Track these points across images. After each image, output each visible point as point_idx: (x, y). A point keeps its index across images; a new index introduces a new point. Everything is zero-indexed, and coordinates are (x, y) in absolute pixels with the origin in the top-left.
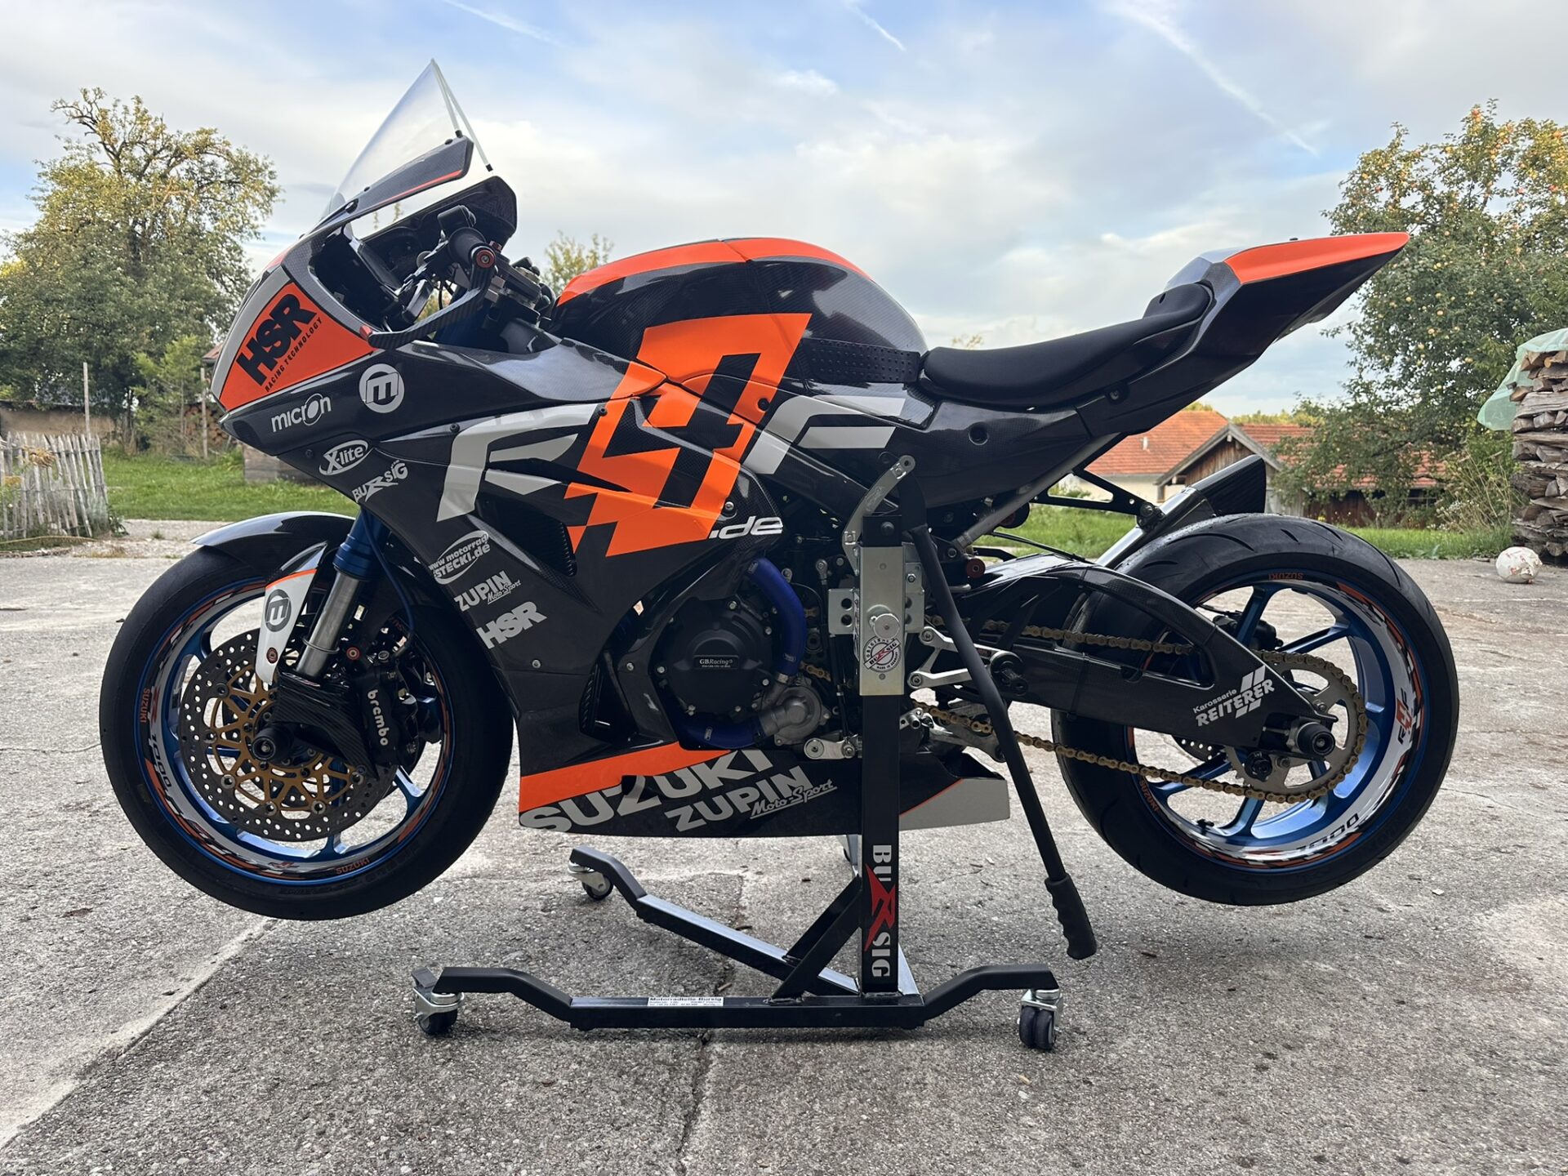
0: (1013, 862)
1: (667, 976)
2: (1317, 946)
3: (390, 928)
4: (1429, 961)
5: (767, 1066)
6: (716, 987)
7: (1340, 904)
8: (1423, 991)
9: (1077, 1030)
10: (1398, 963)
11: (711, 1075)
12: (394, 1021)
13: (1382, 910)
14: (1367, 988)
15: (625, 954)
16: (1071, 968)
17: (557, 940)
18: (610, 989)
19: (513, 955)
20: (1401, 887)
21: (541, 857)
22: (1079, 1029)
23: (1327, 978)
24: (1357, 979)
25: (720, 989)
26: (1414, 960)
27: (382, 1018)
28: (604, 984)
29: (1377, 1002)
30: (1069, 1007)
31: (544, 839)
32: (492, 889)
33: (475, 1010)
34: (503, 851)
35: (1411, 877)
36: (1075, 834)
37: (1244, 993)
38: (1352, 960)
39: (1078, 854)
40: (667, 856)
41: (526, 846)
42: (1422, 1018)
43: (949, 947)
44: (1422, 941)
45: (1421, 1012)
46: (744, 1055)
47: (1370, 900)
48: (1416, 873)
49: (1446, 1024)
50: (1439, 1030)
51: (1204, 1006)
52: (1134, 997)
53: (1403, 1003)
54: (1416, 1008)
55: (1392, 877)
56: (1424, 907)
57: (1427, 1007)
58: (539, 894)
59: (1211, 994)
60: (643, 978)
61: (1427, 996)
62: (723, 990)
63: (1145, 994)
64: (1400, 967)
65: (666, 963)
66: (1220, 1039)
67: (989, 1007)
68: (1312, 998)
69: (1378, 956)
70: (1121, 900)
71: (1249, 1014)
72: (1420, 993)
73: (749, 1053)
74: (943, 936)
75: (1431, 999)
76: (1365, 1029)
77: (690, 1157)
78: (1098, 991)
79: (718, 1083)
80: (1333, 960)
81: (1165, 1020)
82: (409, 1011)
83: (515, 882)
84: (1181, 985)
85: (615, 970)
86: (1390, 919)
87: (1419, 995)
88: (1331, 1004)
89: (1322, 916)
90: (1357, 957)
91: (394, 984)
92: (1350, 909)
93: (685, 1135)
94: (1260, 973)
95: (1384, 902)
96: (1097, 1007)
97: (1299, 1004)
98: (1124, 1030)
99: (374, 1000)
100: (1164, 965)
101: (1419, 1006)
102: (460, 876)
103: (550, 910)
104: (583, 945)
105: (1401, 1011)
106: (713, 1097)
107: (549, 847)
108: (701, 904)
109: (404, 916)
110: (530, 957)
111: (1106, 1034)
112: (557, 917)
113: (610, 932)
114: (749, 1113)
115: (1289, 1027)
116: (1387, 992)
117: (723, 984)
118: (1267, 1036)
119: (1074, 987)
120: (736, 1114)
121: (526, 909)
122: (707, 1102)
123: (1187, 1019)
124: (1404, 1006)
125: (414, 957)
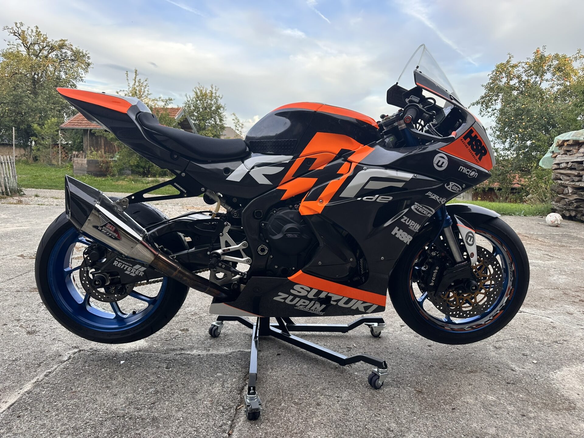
0: (364, 346)
1: (216, 401)
2: (488, 388)
3: (100, 376)
4: (533, 395)
6: (237, 407)
7: (496, 367)
8: (532, 410)
9: (389, 429)
10: (521, 396)
12: (94, 424)
13: (513, 370)
14: (509, 408)
15: (199, 390)
16: (387, 398)
17: (171, 383)
18: (191, 408)
19: (151, 390)
20: (520, 360)
21: (169, 342)
22: (390, 429)
23: (493, 403)
24: (505, 404)
25: (238, 408)
26: (528, 394)
27: (88, 422)
28: (188, 405)
29: (514, 415)
30: (386, 417)
31: (171, 334)
32: (146, 357)
33: (130, 418)
34: (153, 339)
35: (524, 355)
36: (389, 333)
37: (459, 410)
38: (502, 394)
39: (390, 342)
40: (221, 342)
41: (163, 337)
42: (532, 424)
43: (337, 387)
44: (530, 385)
45: (532, 420)
47: (507, 365)
48: (525, 353)
49: (543, 427)
50: (540, 429)
51: (442, 416)
52: (413, 412)
53: (524, 416)
54: (530, 418)
55: (516, 354)
56: (530, 369)
57: (534, 418)
58: (165, 360)
59: (445, 411)
60: (206, 403)
61: (534, 412)
62: (239, 409)
63: (418, 411)
64: (522, 398)
65: (216, 395)
66: (449, 434)
67: (353, 417)
68: (487, 413)
69: (512, 392)
70: (407, 365)
71: (461, 421)
72: (531, 411)
74: (334, 382)
75: (536, 414)
76: (509, 429)
78: (398, 409)
80: (494, 394)
81: (426, 424)
82: (101, 419)
83: (156, 354)
84: (432, 406)
85: (194, 398)
86: (516, 375)
87: (530, 412)
88: (495, 416)
89: (489, 373)
90: (504, 393)
91: (97, 405)
92: (500, 370)
94: (465, 400)
95: (513, 366)
96: (398, 417)
97: (482, 416)
98: (409, 429)
99: (86, 413)
100: (426, 396)
101: (531, 417)
102: (134, 350)
103: (169, 368)
104: (182, 386)
105: (524, 420)
107: (172, 337)
108: (234, 366)
109: (107, 370)
110: (158, 391)
111: (401, 431)
112: (172, 371)
113: (193, 379)
115: (478, 428)
116: (517, 410)
117: (240, 405)
118: (469, 432)
119: (388, 407)
121: (159, 367)
123: (435, 424)
124: (525, 417)
125: (108, 391)
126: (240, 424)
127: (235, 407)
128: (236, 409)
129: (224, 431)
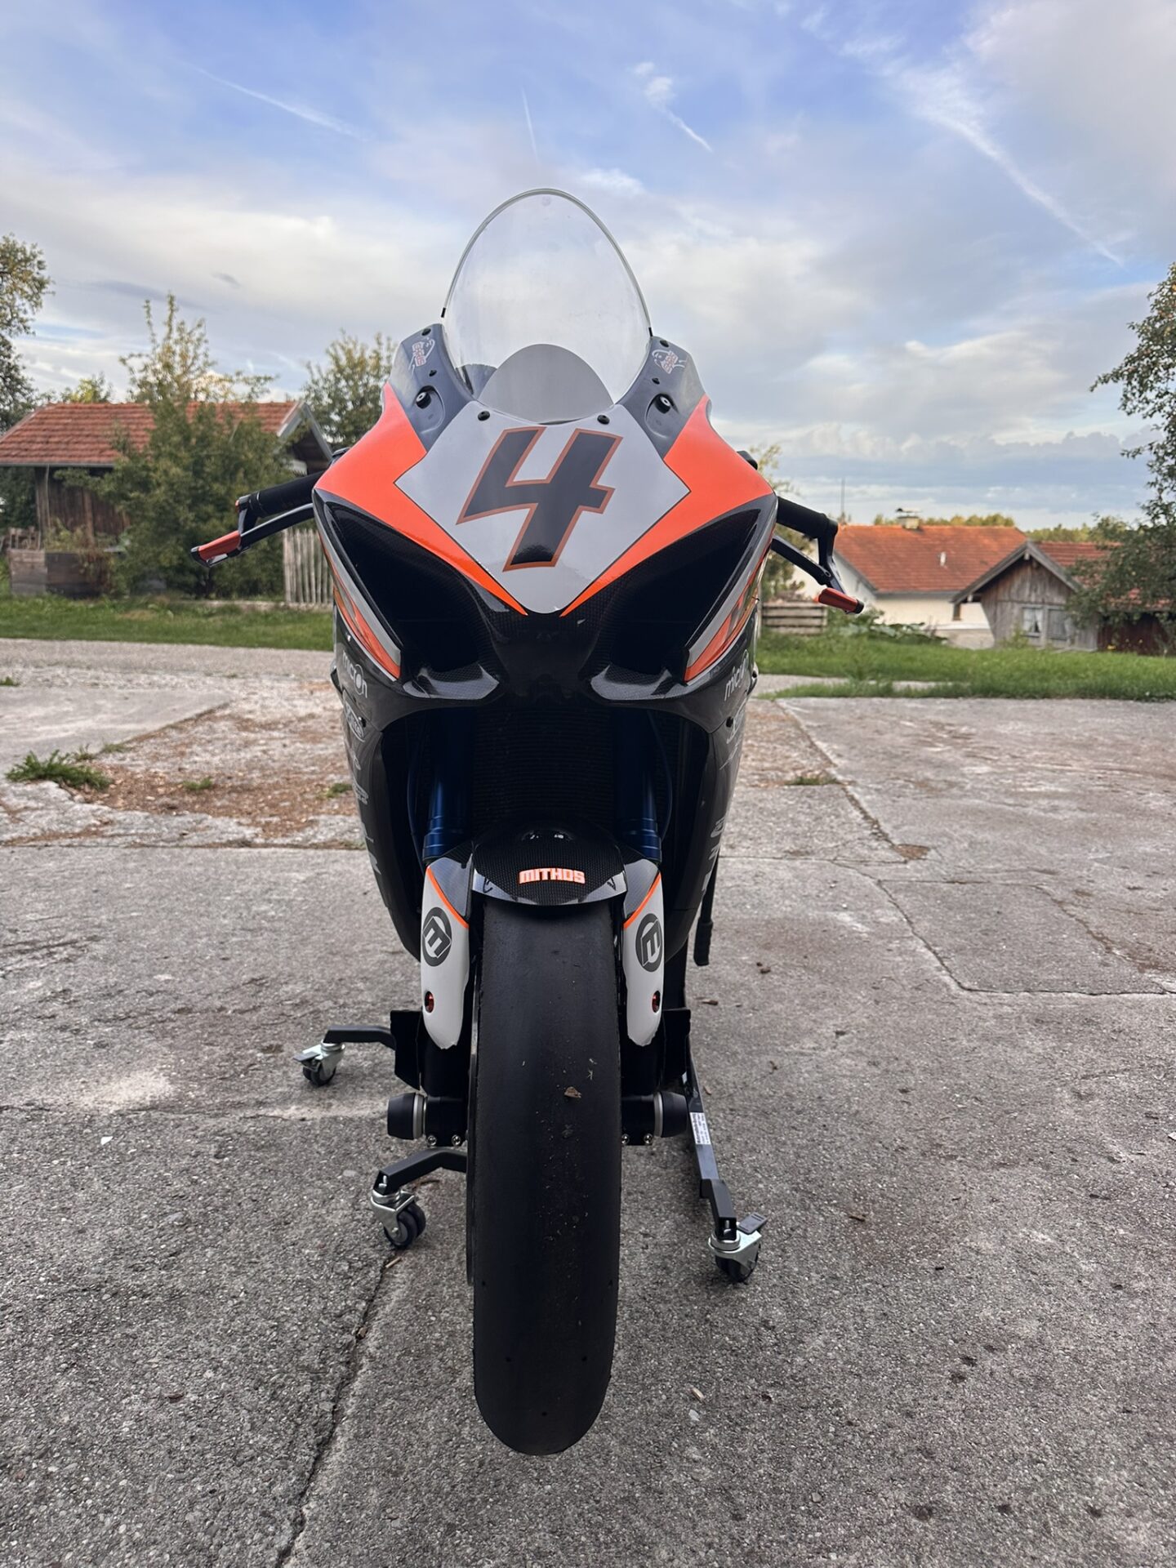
0: (731, 1091)
1: (333, 1249)
2: (1038, 1209)
3: (46, 1179)
4: (1154, 1229)
5: (421, 1373)
6: (385, 1263)
7: (1070, 1150)
8: (1143, 1272)
9: (765, 1323)
10: (1122, 1232)
11: (357, 1385)
12: (23, 1310)
13: (1112, 1160)
14: (1084, 1267)
15: (294, 1218)
16: (772, 1237)
17: (223, 1197)
18: (268, 1265)
19: (173, 1217)
20: (1135, 1129)
21: (228, 1083)
22: (767, 1322)
23: (1043, 1253)
24: (1075, 1254)
25: (387, 1266)
26: (1139, 1228)
27: (10, 1305)
28: (263, 1258)
29: (1092, 1286)
30: (762, 1291)
31: (235, 1059)
32: (166, 1126)
33: (114, 1295)
34: (189, 1075)
35: (1148, 1116)
36: (802, 1054)
37: (952, 1273)
38: (1073, 1228)
39: (801, 1081)
40: (364, 1083)
41: (215, 1068)
42: (1137, 1310)
43: (646, 1208)
44: (1150, 1202)
45: (1138, 1301)
46: (399, 1358)
47: (1101, 1146)
48: (1154, 1110)
49: (1163, 1319)
50: (1154, 1326)
51: (907, 1289)
52: (835, 1278)
53: (1119, 1287)
54: (1133, 1295)
55: (1129, 1115)
56: (1157, 1157)
57: (1145, 1293)
58: (216, 1134)
59: (917, 1273)
60: (307, 1251)
61: (1146, 1279)
62: (392, 1267)
63: (846, 1274)
64: (1123, 1238)
65: (335, 1231)
66: (917, 1336)
67: (676, 1291)
68: (1023, 1281)
69: (1100, 1222)
70: (838, 1144)
71: (953, 1302)
72: (1139, 1274)
73: (404, 1355)
74: (642, 1193)
75: (1150, 1282)
76: (1075, 1324)
77: (312, 1505)
78: (796, 1269)
79: (363, 1397)
80: (1052, 1228)
81: (862, 1311)
82: (41, 1296)
83: (194, 1117)
84: (884, 1260)
85: (278, 1240)
86: (1119, 1172)
87: (1137, 1277)
88: (1043, 1288)
89: (1048, 1167)
90: (1078, 1225)
91: (33, 1257)
92: (1079, 1159)
93: (313, 1472)
94: (973, 1244)
95: (1116, 1149)
96: (793, 1292)
97: (1009, 1289)
98: (816, 1323)
99: (7, 1280)
100: (873, 1233)
101: (1136, 1292)
102: (137, 1106)
103: (224, 1157)
104: (251, 1205)
105: (1117, 1300)
106: (354, 1416)
107: (239, 1069)
108: (389, 1149)
109: (64, 1163)
110: (189, 1220)
111: (796, 1329)
112: (229, 1165)
113: (282, 1188)
114: (390, 1440)
115: (994, 1320)
116: (1104, 1272)
117: (393, 1258)
118: (970, 1333)
119: (771, 1263)
120: (375, 1441)
121: (198, 1154)
122: (345, 1423)
123: (886, 1309)
124: (1121, 1292)
125: (64, 1220)
126: (388, 1309)
127: (380, 1263)
128: (383, 1269)
129: (346, 1329)
